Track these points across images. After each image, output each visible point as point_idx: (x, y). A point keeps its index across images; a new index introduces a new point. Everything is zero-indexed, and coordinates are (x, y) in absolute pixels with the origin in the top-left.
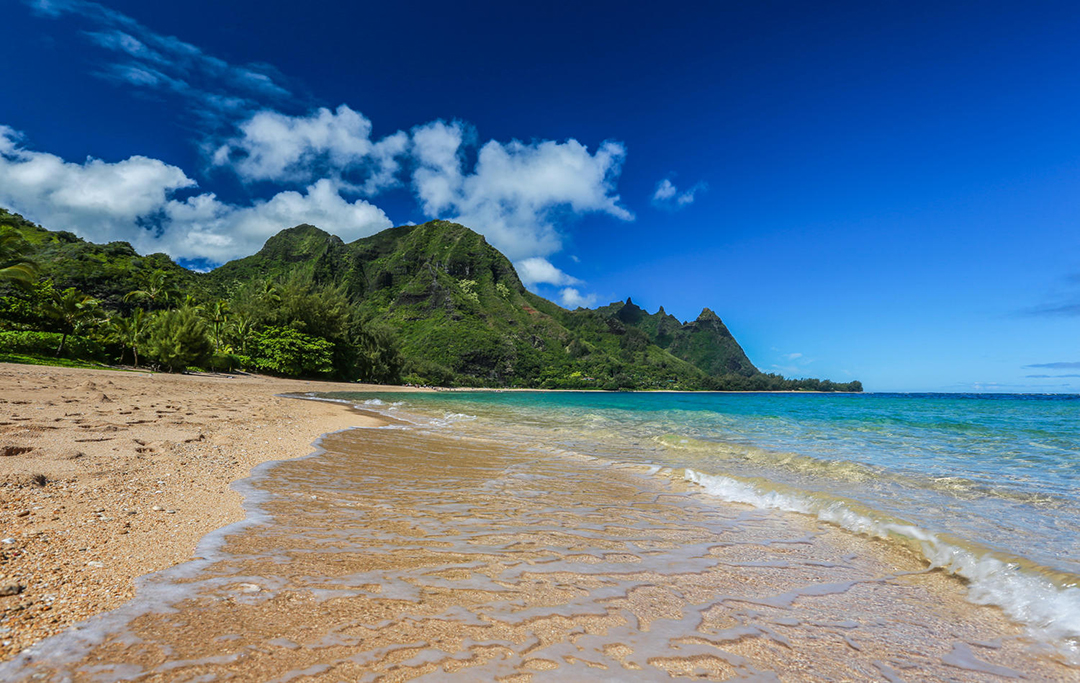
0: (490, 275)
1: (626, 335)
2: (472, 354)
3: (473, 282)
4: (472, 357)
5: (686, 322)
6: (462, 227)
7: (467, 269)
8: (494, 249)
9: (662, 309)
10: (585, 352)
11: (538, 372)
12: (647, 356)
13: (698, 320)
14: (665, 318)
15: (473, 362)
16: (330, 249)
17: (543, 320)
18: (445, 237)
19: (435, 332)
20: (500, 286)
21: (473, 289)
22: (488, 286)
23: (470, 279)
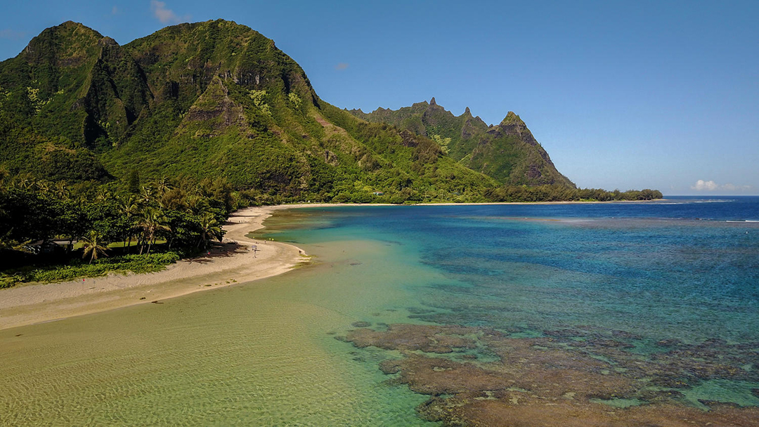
0: (281, 84)
1: (418, 147)
2: (268, 172)
3: (264, 92)
4: (268, 175)
5: (492, 126)
6: (249, 29)
7: (257, 79)
8: (284, 55)
9: (468, 111)
10: (376, 166)
11: (331, 187)
12: (437, 168)
13: (501, 125)
14: (471, 120)
15: (269, 178)
16: (105, 52)
17: (336, 133)
18: (232, 41)
19: (230, 150)
20: (292, 96)
21: (265, 100)
22: (280, 98)
23: (260, 88)
